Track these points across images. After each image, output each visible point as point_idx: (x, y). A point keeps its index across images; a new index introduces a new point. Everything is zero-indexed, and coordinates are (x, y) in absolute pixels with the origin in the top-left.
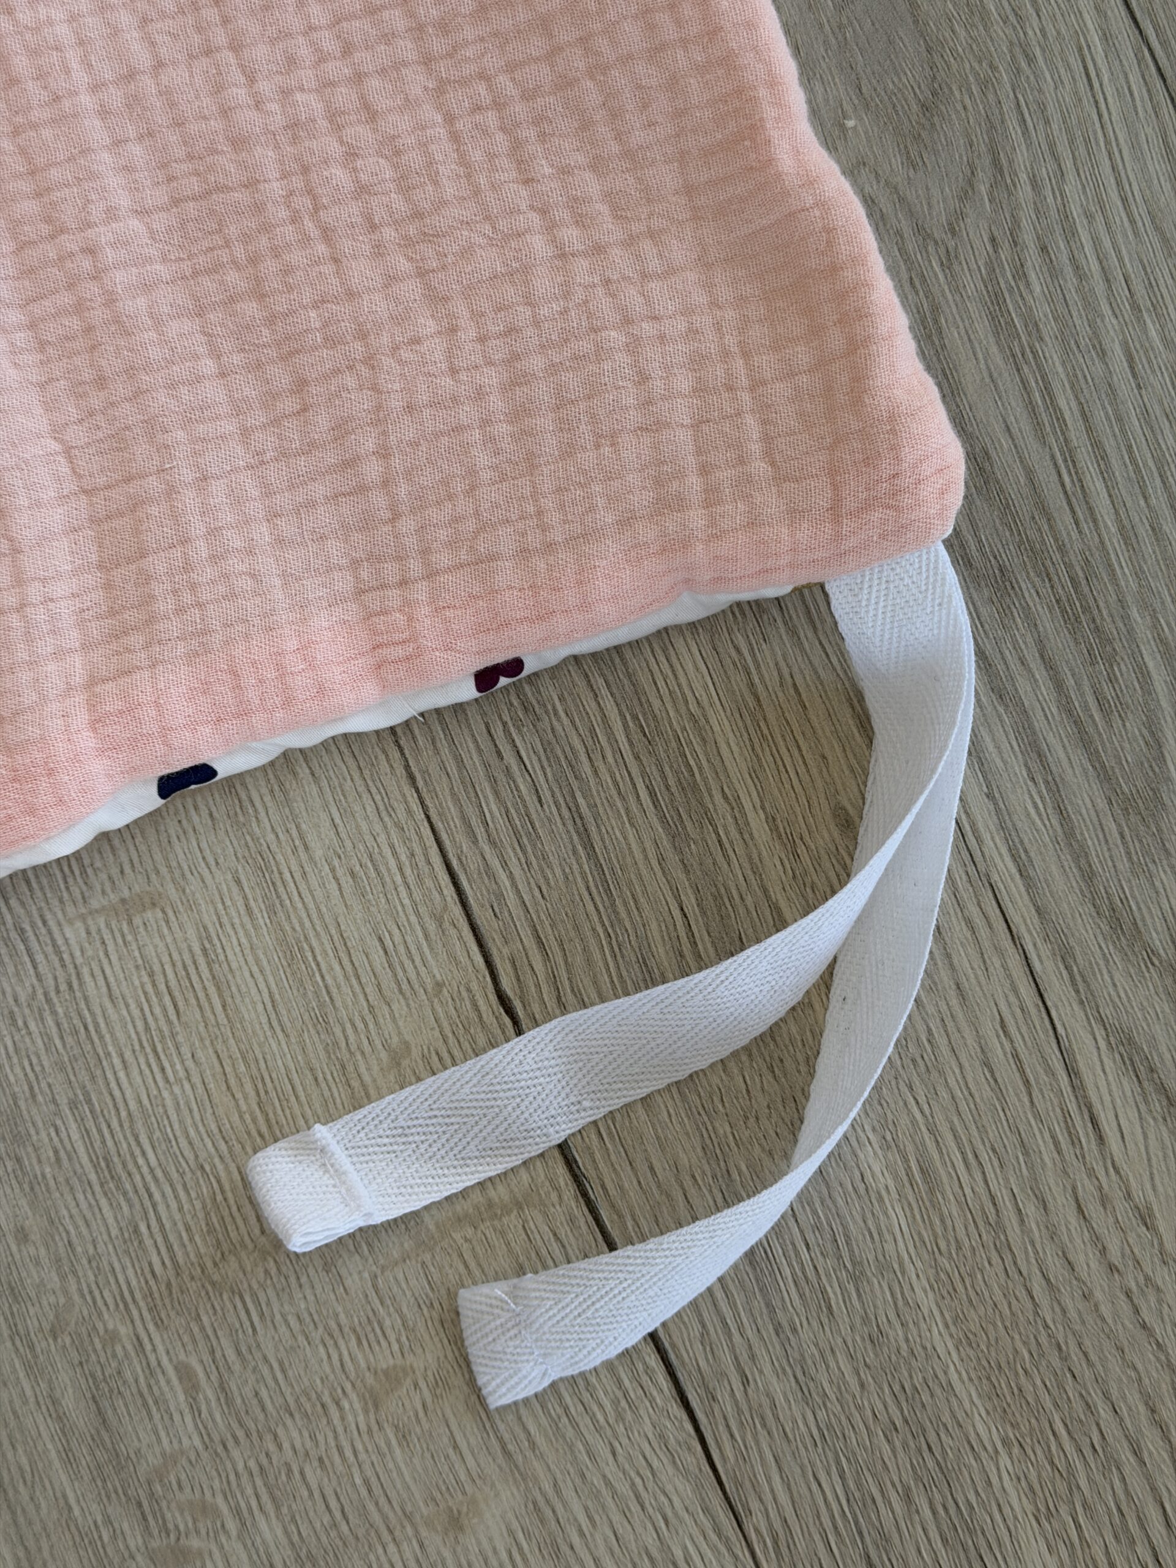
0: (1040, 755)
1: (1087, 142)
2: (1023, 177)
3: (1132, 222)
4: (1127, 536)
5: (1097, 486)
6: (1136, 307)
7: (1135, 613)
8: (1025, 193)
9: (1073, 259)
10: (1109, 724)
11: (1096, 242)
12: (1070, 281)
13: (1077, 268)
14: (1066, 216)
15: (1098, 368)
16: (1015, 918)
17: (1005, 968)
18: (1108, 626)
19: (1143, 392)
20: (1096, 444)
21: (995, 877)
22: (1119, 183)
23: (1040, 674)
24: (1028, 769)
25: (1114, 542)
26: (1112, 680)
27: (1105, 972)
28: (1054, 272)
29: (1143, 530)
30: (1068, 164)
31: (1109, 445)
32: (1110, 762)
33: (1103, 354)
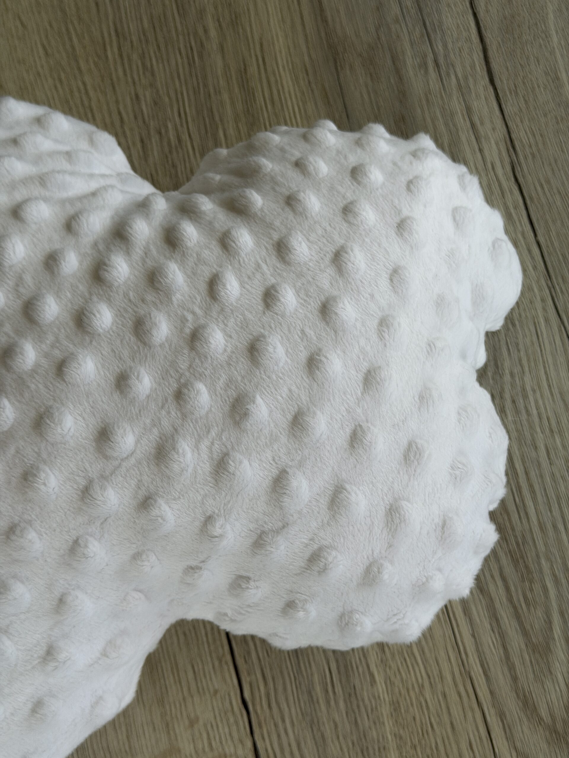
0: (497, 620)
1: (535, 361)
2: (507, 371)
3: (552, 395)
4: (542, 527)
5: (530, 504)
6: (552, 431)
7: (543, 562)
8: (507, 378)
9: (526, 407)
10: (529, 609)
11: (536, 402)
12: (524, 417)
13: (527, 411)
14: (524, 389)
15: (534, 454)
16: (480, 694)
17: (474, 717)
18: (531, 566)
19: (552, 467)
20: (531, 486)
21: (472, 674)
22: (547, 379)
23: (500, 583)
24: (491, 625)
25: (536, 529)
26: (531, 590)
27: (519, 725)
28: (517, 411)
29: (549, 526)
30: (526, 369)
31: (537, 487)
32: (528, 627)
33: (536, 448)
